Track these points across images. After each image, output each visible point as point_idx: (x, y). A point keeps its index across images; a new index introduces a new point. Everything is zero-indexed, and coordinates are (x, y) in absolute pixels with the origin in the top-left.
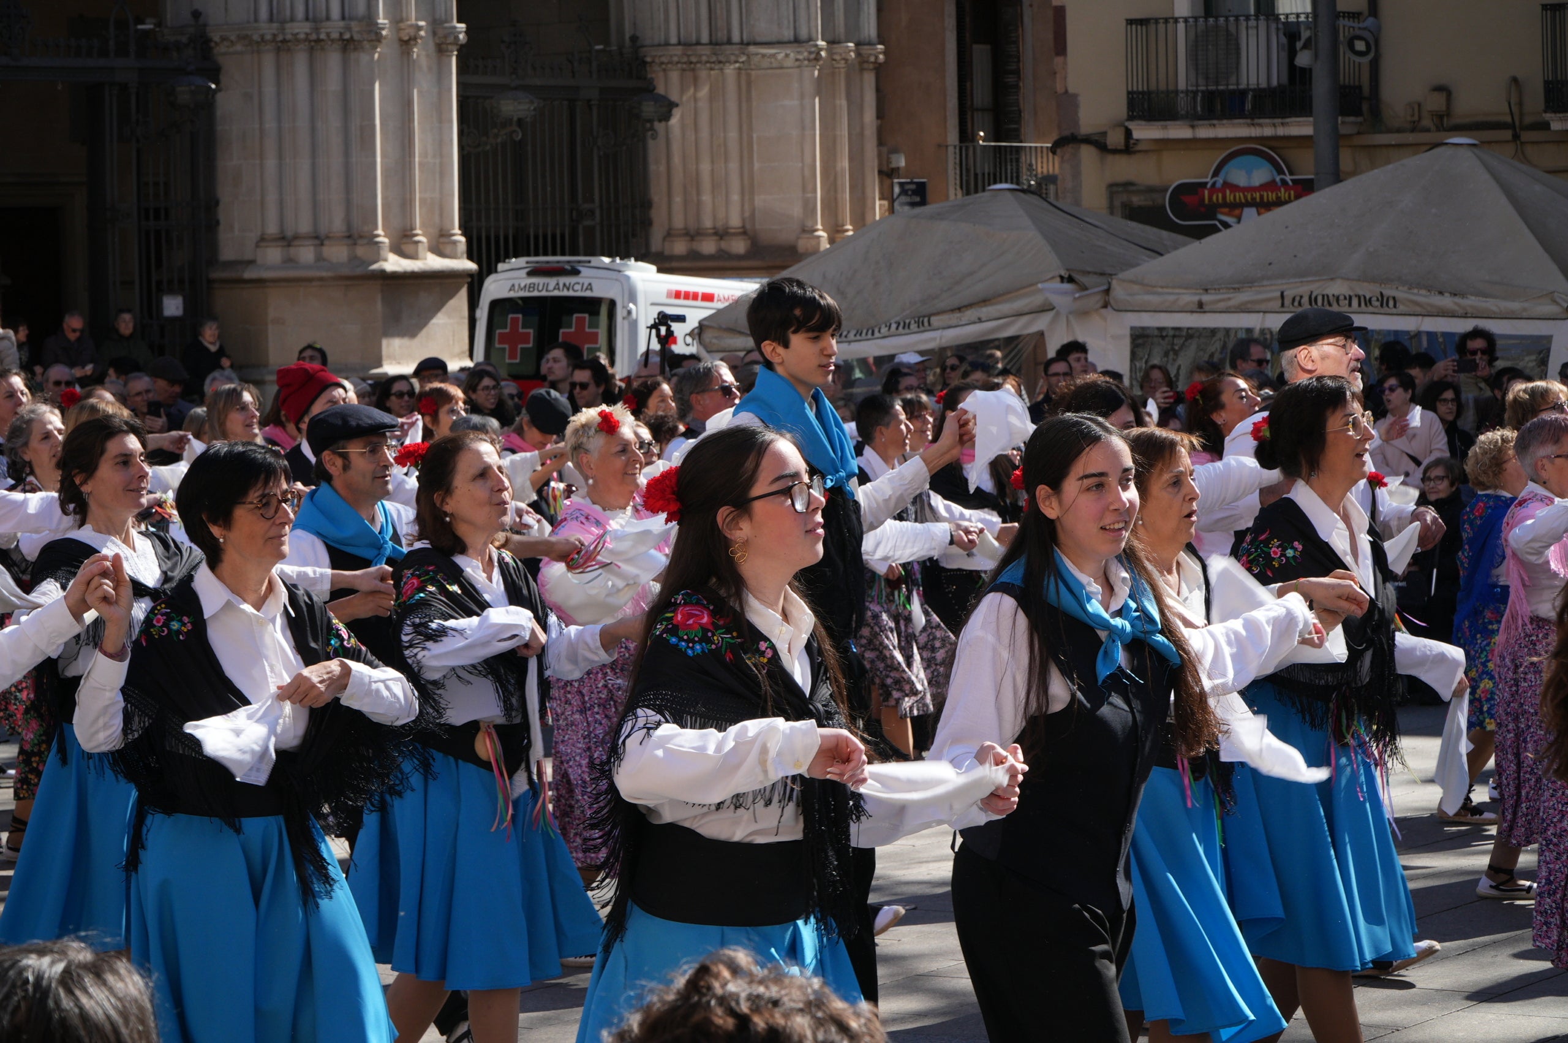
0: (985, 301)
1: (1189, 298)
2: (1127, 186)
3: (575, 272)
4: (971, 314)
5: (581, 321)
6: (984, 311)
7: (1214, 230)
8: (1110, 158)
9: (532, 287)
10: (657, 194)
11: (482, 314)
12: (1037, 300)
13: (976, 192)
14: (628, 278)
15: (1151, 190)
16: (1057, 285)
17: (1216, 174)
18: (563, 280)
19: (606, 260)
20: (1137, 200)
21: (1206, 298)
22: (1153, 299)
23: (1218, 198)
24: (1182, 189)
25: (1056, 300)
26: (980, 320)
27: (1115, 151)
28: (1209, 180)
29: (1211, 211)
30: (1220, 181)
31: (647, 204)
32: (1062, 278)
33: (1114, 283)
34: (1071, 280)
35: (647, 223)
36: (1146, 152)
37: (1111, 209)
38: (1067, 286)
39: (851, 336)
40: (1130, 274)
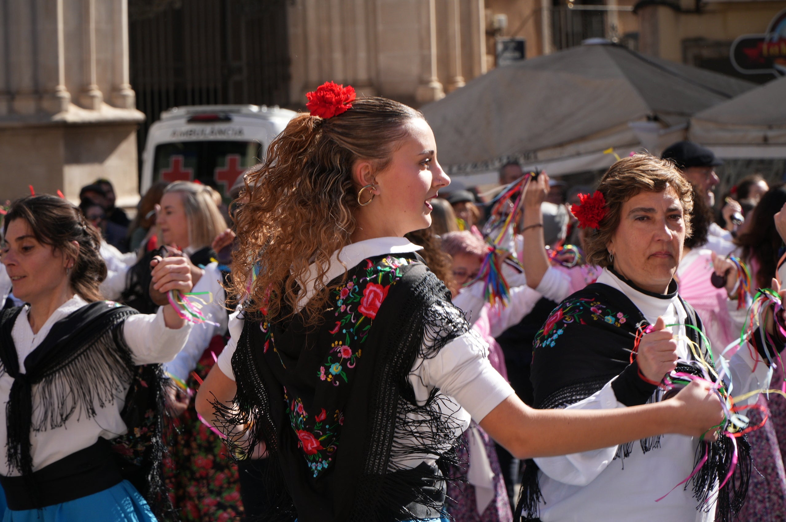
0: (583, 138)
1: (756, 134)
2: (698, 41)
3: (227, 119)
4: (571, 149)
5: (233, 162)
6: (583, 147)
7: (770, 78)
8: (684, 19)
9: (191, 133)
10: (296, 54)
11: (149, 156)
12: (627, 136)
13: (568, 46)
14: (272, 124)
15: (718, 44)
16: (644, 123)
17: (773, 29)
18: (218, 126)
19: (254, 108)
20: (706, 53)
21: (771, 134)
22: (726, 135)
23: (774, 50)
24: (745, 44)
25: (644, 137)
26: (578, 154)
27: (688, 12)
28: (767, 35)
29: (769, 62)
30: (776, 36)
31: (286, 62)
32: (649, 119)
33: (693, 122)
34: (656, 119)
35: (287, 78)
36: (713, 12)
37: (685, 60)
38: (653, 125)
39: (469, 169)
40: (706, 113)
